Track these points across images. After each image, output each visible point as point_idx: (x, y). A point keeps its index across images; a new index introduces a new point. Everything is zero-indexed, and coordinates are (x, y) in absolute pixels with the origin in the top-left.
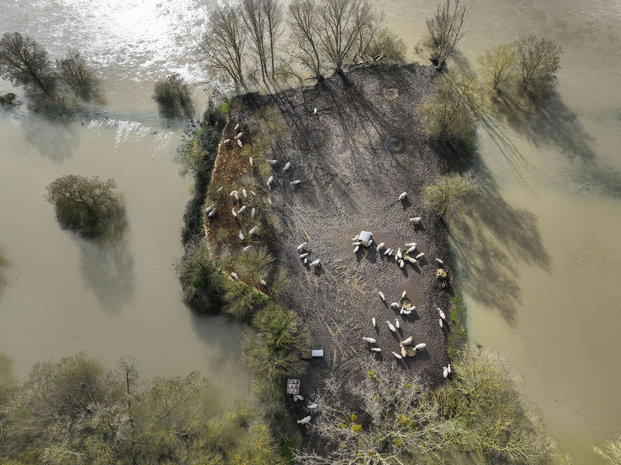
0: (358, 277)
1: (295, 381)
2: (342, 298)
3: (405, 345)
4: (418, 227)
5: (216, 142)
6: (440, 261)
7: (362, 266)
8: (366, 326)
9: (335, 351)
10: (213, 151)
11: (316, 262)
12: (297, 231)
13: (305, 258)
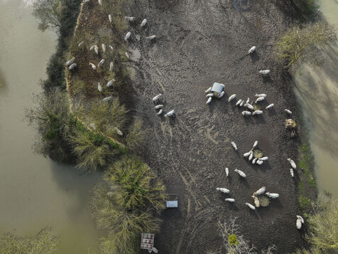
0: (210, 127)
1: (149, 236)
2: (196, 148)
3: (258, 196)
6: (289, 111)
7: (214, 116)
8: (219, 175)
9: (189, 201)
10: (76, 9)
11: (171, 112)
12: (153, 83)
13: (160, 109)
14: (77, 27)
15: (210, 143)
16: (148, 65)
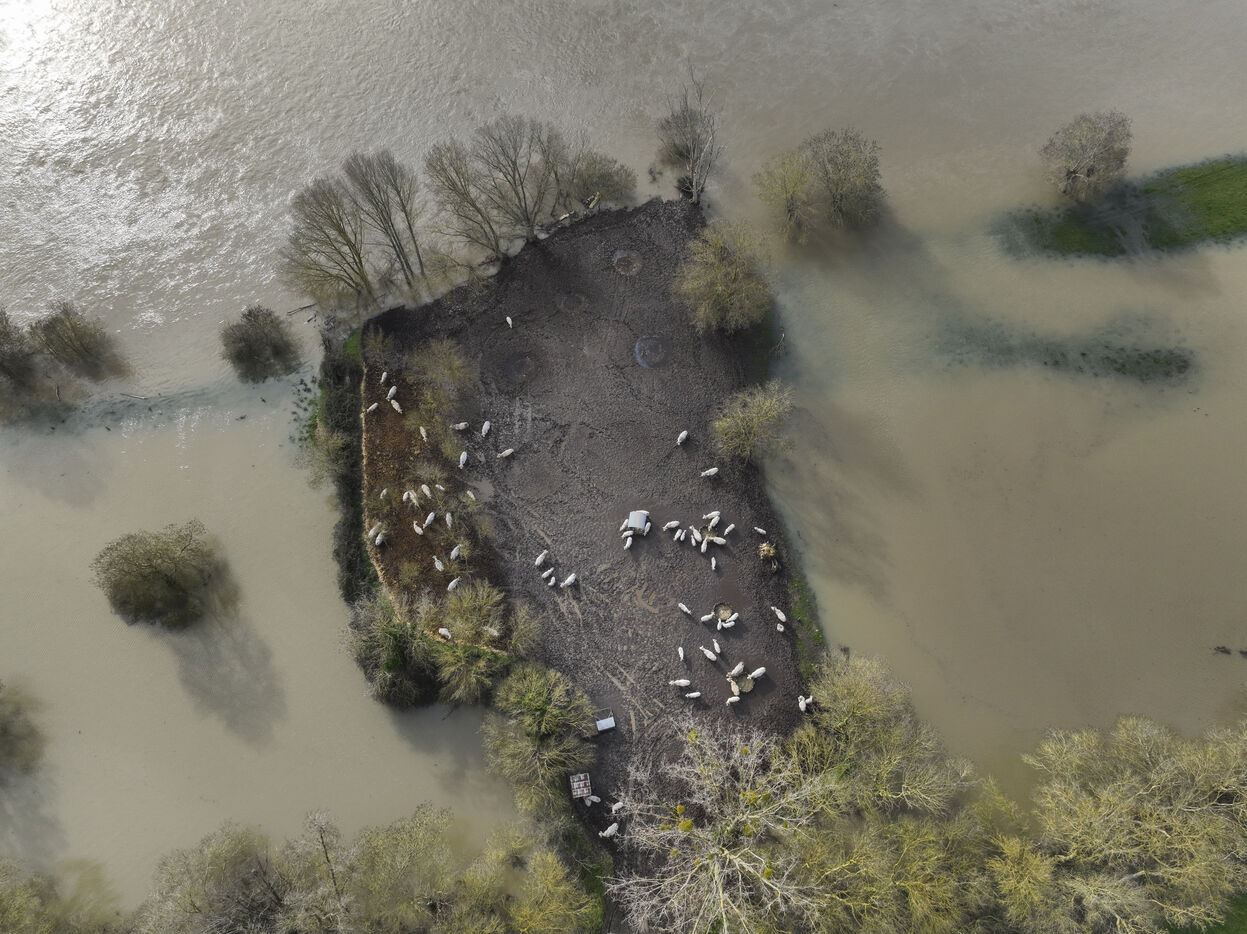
0: (641, 587)
1: (582, 776)
2: (624, 627)
3: (734, 678)
5: (354, 411)
6: (761, 531)
7: (644, 568)
8: (670, 662)
9: (632, 713)
10: (352, 428)
11: (571, 579)
12: (528, 535)
13: (550, 576)
14: (365, 461)
15: (646, 613)
16: (511, 504)
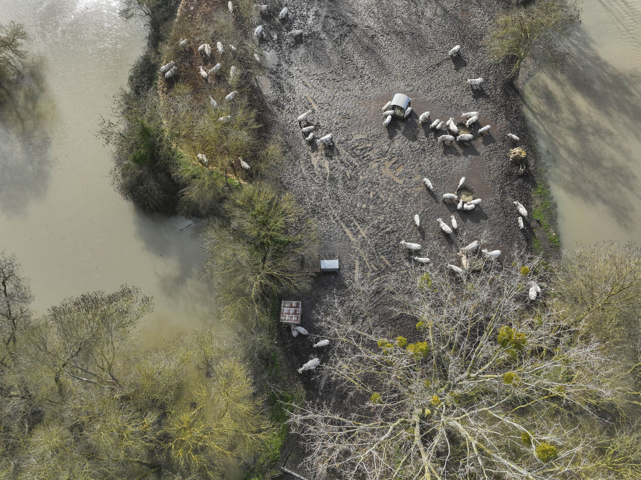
0: (390, 160)
1: (294, 303)
2: (367, 189)
3: (466, 253)
4: (478, 93)
6: (515, 137)
7: (397, 145)
8: (405, 227)
11: (326, 138)
